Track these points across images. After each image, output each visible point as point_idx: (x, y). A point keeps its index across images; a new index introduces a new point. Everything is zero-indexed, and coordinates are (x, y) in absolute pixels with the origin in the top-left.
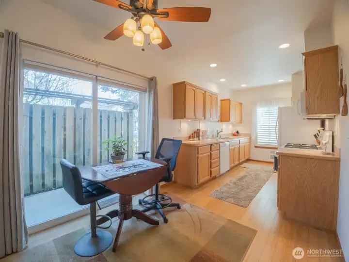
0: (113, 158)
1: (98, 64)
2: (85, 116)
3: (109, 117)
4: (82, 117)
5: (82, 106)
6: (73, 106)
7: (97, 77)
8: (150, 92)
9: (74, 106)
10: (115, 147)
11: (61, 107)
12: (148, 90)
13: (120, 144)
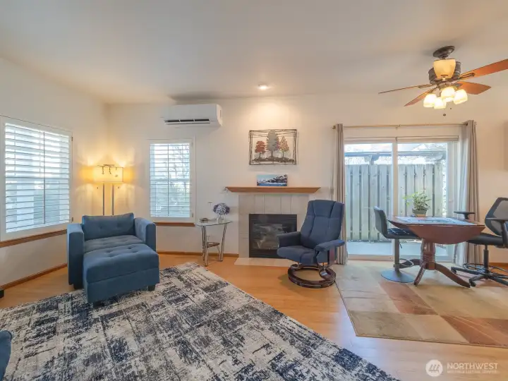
0: (414, 211)
1: (397, 127)
2: (379, 172)
3: (406, 173)
4: (376, 172)
5: (377, 162)
6: (366, 163)
7: (396, 138)
8: (464, 139)
9: (368, 163)
10: (416, 202)
11: (356, 166)
12: (460, 137)
13: (422, 200)
